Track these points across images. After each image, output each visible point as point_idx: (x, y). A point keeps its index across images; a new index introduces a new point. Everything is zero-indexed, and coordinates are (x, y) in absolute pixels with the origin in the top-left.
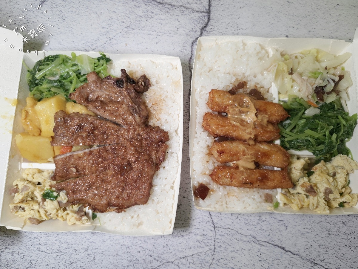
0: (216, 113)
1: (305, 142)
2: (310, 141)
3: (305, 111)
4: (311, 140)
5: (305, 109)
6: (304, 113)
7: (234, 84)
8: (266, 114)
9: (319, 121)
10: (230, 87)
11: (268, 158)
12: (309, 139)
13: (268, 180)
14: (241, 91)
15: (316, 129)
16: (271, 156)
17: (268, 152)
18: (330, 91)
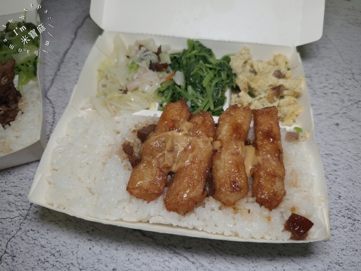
0: (166, 189)
1: (217, 88)
2: (217, 84)
3: (177, 85)
4: (217, 82)
5: (175, 84)
6: (180, 86)
7: (124, 159)
8: (179, 120)
9: (192, 71)
10: (127, 165)
11: (241, 127)
12: (214, 83)
13: (272, 130)
14: (136, 151)
15: (201, 76)
16: (238, 123)
17: (231, 125)
18: (157, 57)
